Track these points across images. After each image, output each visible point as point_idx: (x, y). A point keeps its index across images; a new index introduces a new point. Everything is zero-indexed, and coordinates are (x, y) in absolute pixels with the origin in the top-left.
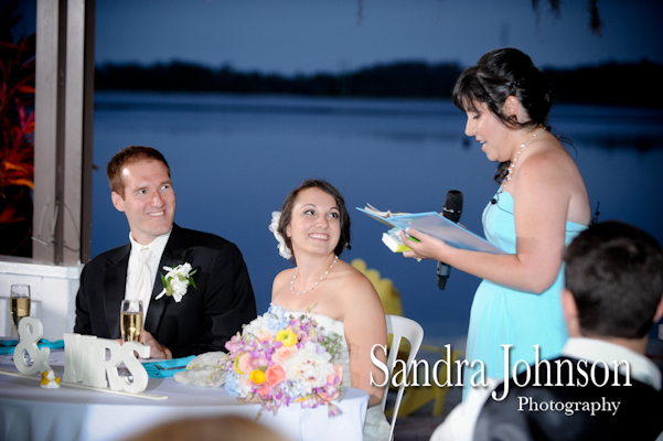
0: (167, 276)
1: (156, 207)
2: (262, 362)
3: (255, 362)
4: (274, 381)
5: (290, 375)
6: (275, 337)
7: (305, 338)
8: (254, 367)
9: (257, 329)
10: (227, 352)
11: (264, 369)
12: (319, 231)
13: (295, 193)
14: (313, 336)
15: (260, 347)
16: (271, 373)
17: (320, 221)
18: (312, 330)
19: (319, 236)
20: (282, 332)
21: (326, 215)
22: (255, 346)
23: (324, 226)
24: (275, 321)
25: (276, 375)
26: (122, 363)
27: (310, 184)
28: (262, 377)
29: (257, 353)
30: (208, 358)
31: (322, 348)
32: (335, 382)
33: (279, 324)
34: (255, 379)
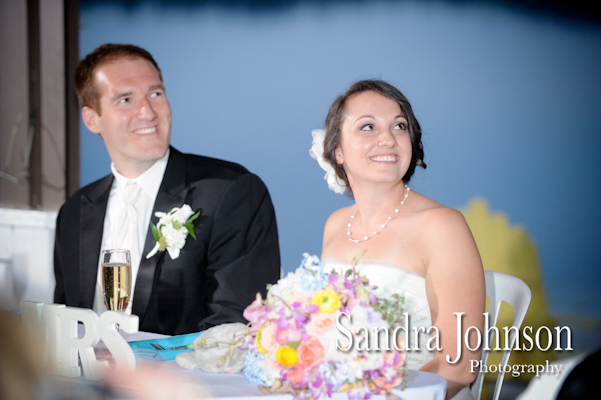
0: (158, 225)
1: (145, 120)
2: (293, 335)
3: (283, 337)
4: (309, 362)
5: (331, 353)
6: (310, 299)
7: (352, 301)
8: (282, 344)
9: (287, 289)
10: (246, 322)
11: (295, 345)
12: (384, 151)
13: (342, 103)
14: (363, 297)
15: (288, 313)
16: (306, 351)
17: (384, 138)
18: (361, 289)
19: (385, 159)
20: (320, 293)
21: (390, 128)
22: (281, 312)
23: (390, 143)
24: (311, 278)
25: (312, 354)
26: (101, 341)
27: (362, 87)
28: (293, 357)
29: (285, 323)
30: (221, 333)
31: (377, 315)
32: (396, 362)
33: (316, 282)
34: (283, 359)
